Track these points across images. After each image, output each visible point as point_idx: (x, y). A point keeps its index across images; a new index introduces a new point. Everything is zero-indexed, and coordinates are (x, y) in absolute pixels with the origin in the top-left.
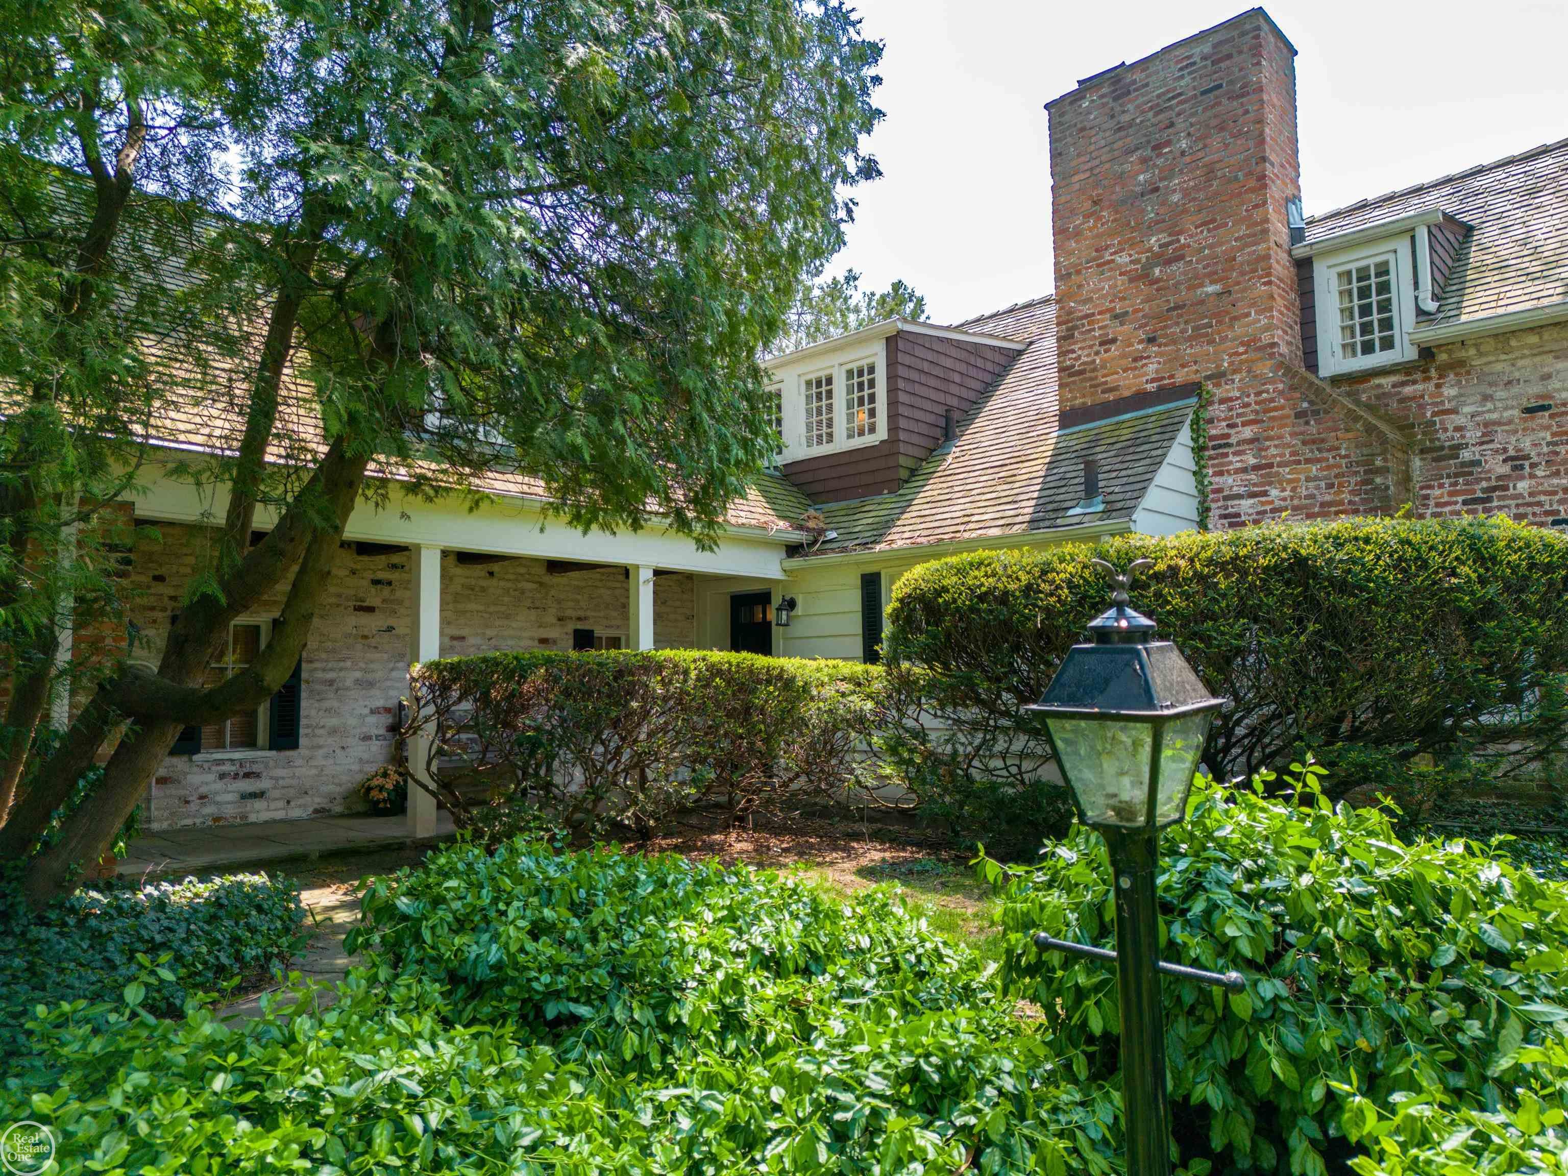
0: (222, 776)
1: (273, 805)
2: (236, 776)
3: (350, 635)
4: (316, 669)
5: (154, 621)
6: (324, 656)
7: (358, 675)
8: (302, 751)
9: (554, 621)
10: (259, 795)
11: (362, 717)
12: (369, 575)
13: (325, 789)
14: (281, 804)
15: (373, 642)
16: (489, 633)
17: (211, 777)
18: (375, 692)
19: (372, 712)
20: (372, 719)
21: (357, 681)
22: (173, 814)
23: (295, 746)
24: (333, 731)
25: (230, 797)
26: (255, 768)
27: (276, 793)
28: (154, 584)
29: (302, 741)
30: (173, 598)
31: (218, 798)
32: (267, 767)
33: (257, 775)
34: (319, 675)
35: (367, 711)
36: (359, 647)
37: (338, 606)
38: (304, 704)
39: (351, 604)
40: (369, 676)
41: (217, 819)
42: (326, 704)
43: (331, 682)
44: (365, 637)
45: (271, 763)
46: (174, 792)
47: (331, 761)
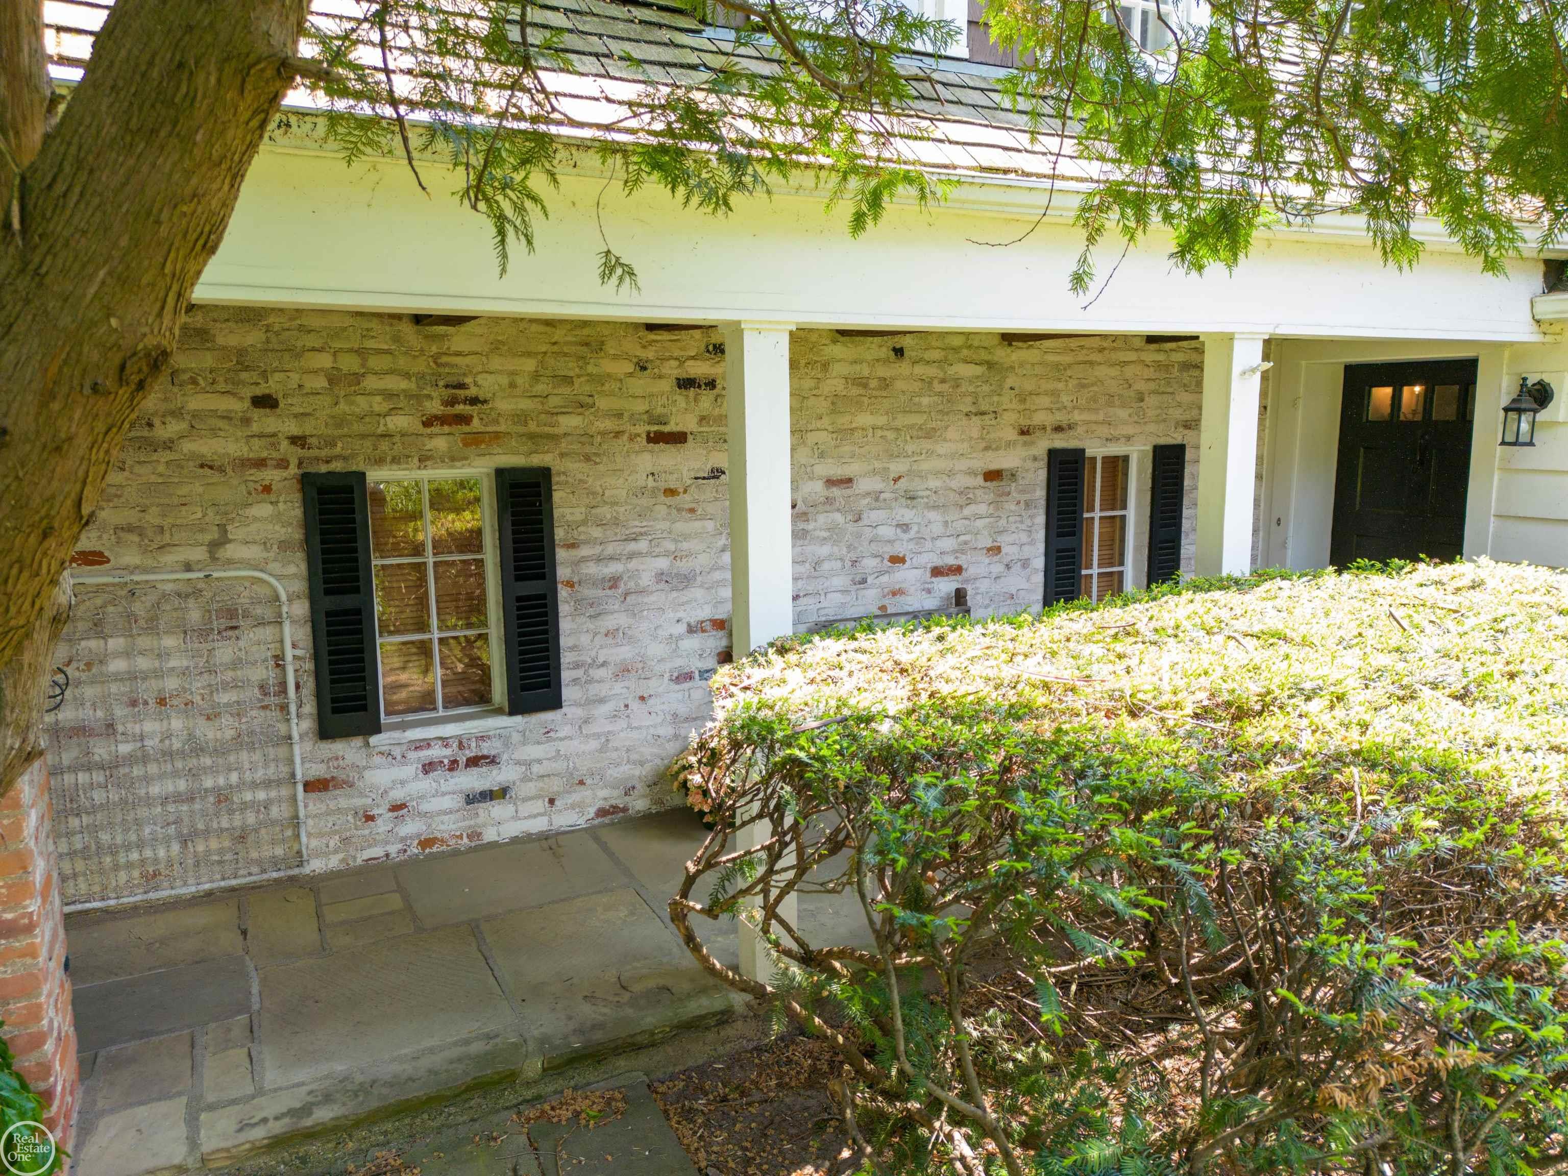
0: (428, 767)
1: (526, 809)
2: (453, 765)
3: (643, 490)
4: (584, 559)
5: (267, 489)
6: (596, 532)
7: (663, 563)
8: (570, 711)
9: (1011, 434)
10: (501, 794)
11: (673, 640)
12: (672, 370)
13: (614, 773)
14: (540, 805)
15: (685, 500)
16: (897, 467)
17: (410, 770)
18: (697, 593)
19: (691, 630)
20: (692, 643)
21: (660, 576)
22: (345, 841)
23: (555, 703)
24: (624, 670)
25: (447, 803)
26: (486, 749)
27: (530, 788)
28: (257, 413)
29: (568, 693)
30: (297, 440)
31: (425, 807)
32: (507, 744)
33: (492, 760)
34: (591, 569)
35: (682, 628)
36: (661, 510)
37: (618, 434)
38: (565, 625)
39: (642, 429)
40: (683, 566)
41: (426, 843)
42: (609, 622)
43: (614, 582)
44: (671, 492)
45: (516, 737)
46: (343, 803)
47: (622, 723)
